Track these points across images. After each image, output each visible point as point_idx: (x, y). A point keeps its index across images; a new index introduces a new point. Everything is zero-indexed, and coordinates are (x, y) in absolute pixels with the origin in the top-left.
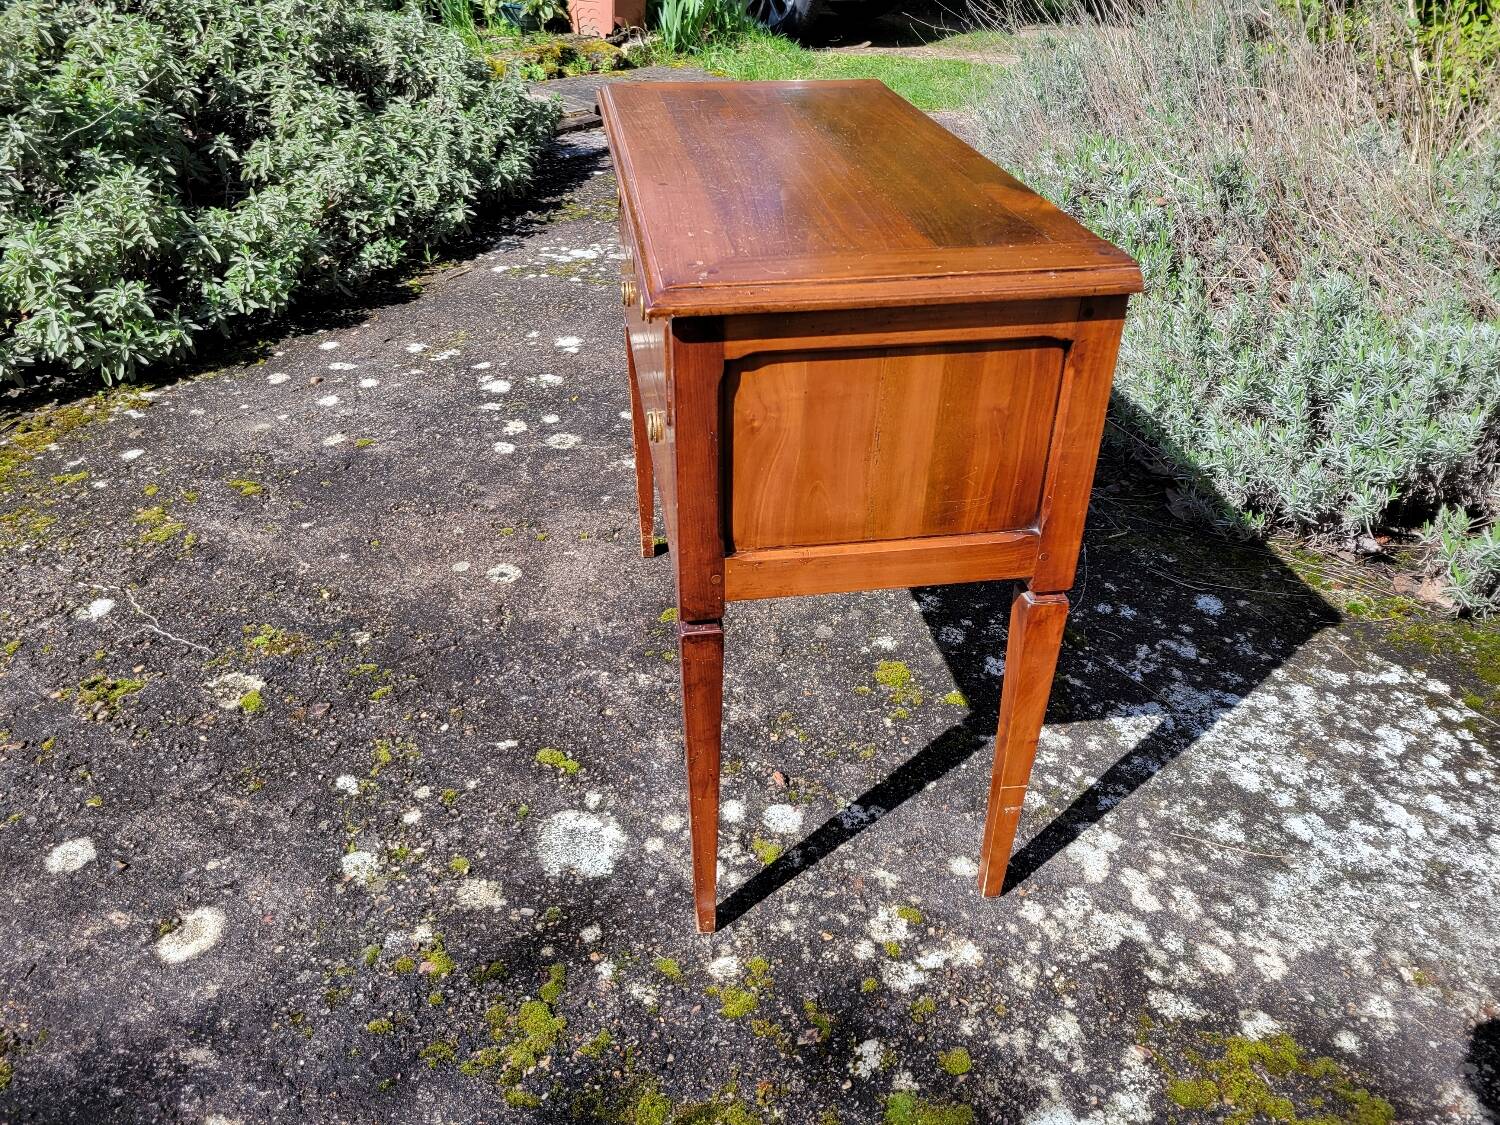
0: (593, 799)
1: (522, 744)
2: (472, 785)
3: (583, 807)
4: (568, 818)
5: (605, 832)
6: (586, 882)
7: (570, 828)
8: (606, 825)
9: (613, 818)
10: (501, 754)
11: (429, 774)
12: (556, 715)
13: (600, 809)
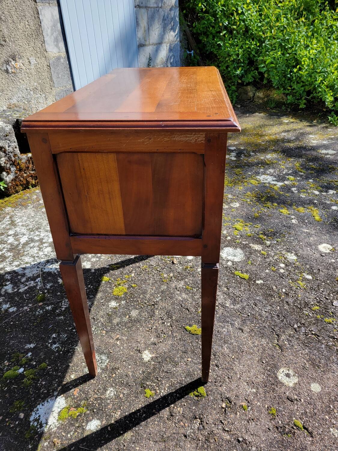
0: (230, 264)
1: (255, 281)
2: (267, 271)
3: (233, 262)
4: (236, 259)
5: (226, 256)
6: (230, 247)
7: (236, 257)
8: (226, 257)
9: (224, 258)
10: (261, 279)
11: (282, 276)
12: (245, 290)
13: (228, 261)
